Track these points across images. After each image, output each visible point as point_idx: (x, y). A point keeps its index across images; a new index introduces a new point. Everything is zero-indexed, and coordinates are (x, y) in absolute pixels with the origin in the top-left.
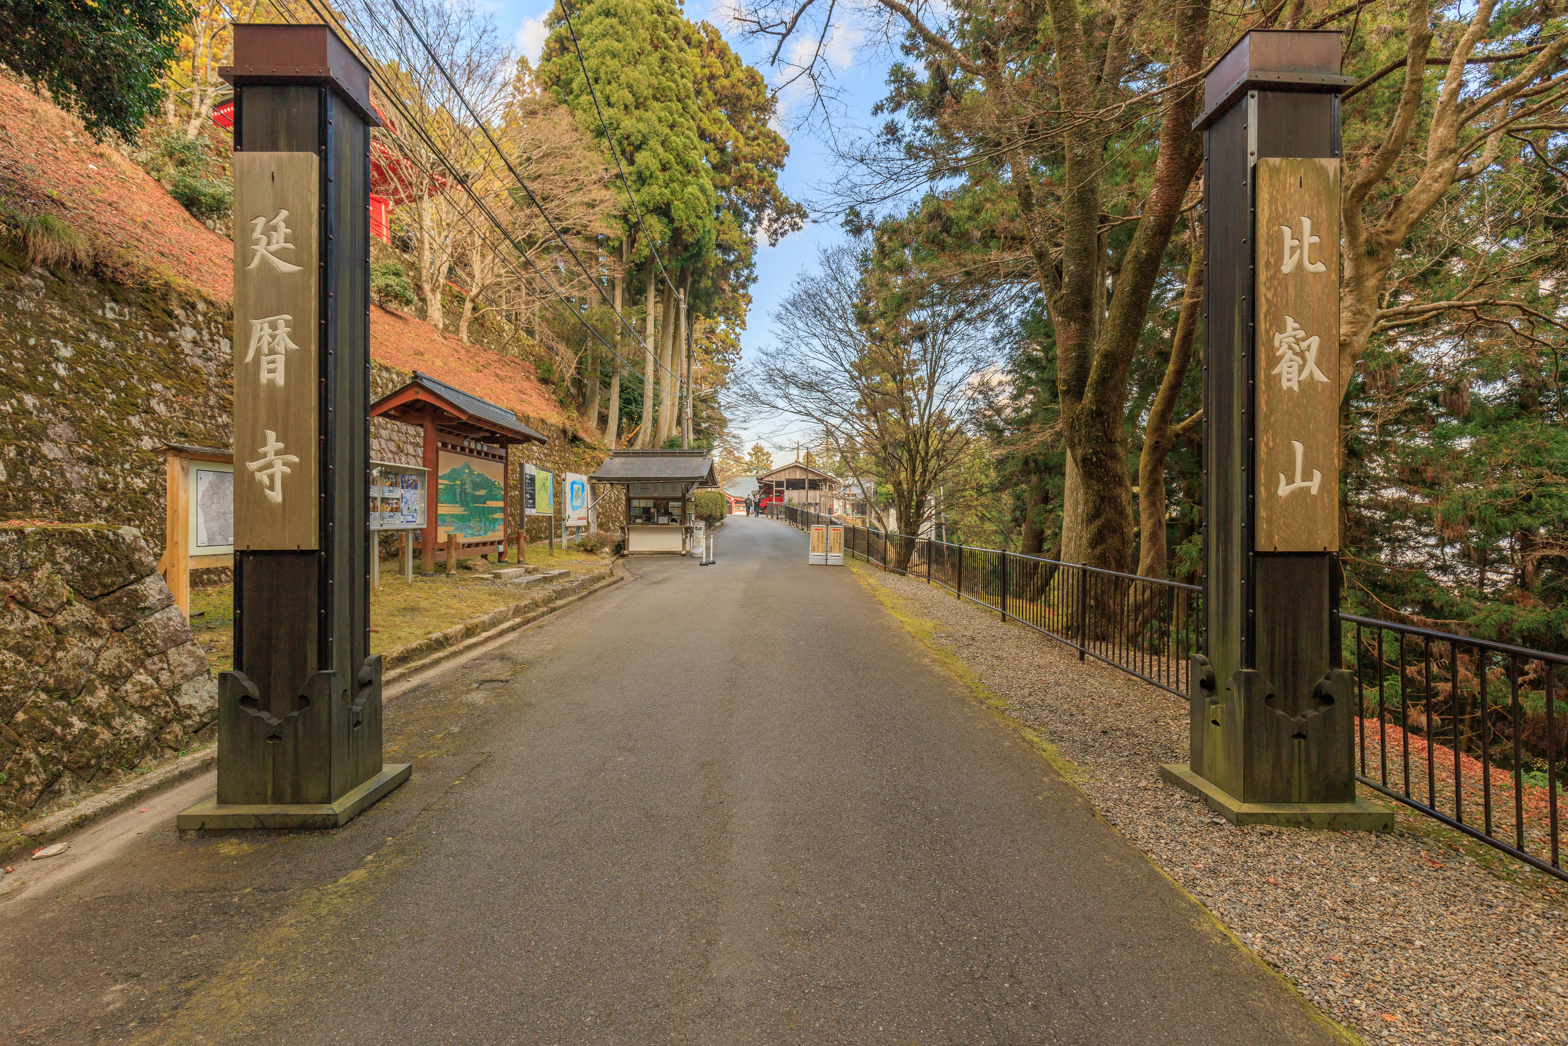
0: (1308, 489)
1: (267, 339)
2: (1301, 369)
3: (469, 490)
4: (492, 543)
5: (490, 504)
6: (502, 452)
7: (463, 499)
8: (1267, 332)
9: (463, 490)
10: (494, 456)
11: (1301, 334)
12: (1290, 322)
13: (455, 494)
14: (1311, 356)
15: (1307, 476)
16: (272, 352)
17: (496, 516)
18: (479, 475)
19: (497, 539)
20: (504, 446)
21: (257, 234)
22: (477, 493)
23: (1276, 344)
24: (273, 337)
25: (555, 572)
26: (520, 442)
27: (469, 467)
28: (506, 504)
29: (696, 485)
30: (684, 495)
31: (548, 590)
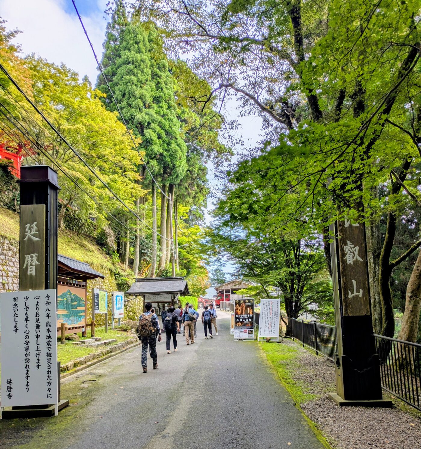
0: (359, 295)
1: (30, 261)
2: (353, 257)
3: (70, 302)
4: (79, 327)
5: (79, 308)
6: (84, 283)
7: (68, 307)
8: (341, 246)
9: (67, 302)
10: (80, 286)
11: (353, 246)
12: (348, 242)
13: (64, 304)
14: (356, 253)
15: (358, 291)
16: (31, 265)
17: (81, 314)
18: (74, 295)
19: (82, 325)
20: (85, 281)
21: (27, 230)
22: (73, 304)
23: (344, 249)
24: (32, 261)
25: (110, 340)
26: (93, 278)
27: (69, 292)
28: (86, 308)
29: (179, 294)
30: (173, 300)
31: (108, 348)
